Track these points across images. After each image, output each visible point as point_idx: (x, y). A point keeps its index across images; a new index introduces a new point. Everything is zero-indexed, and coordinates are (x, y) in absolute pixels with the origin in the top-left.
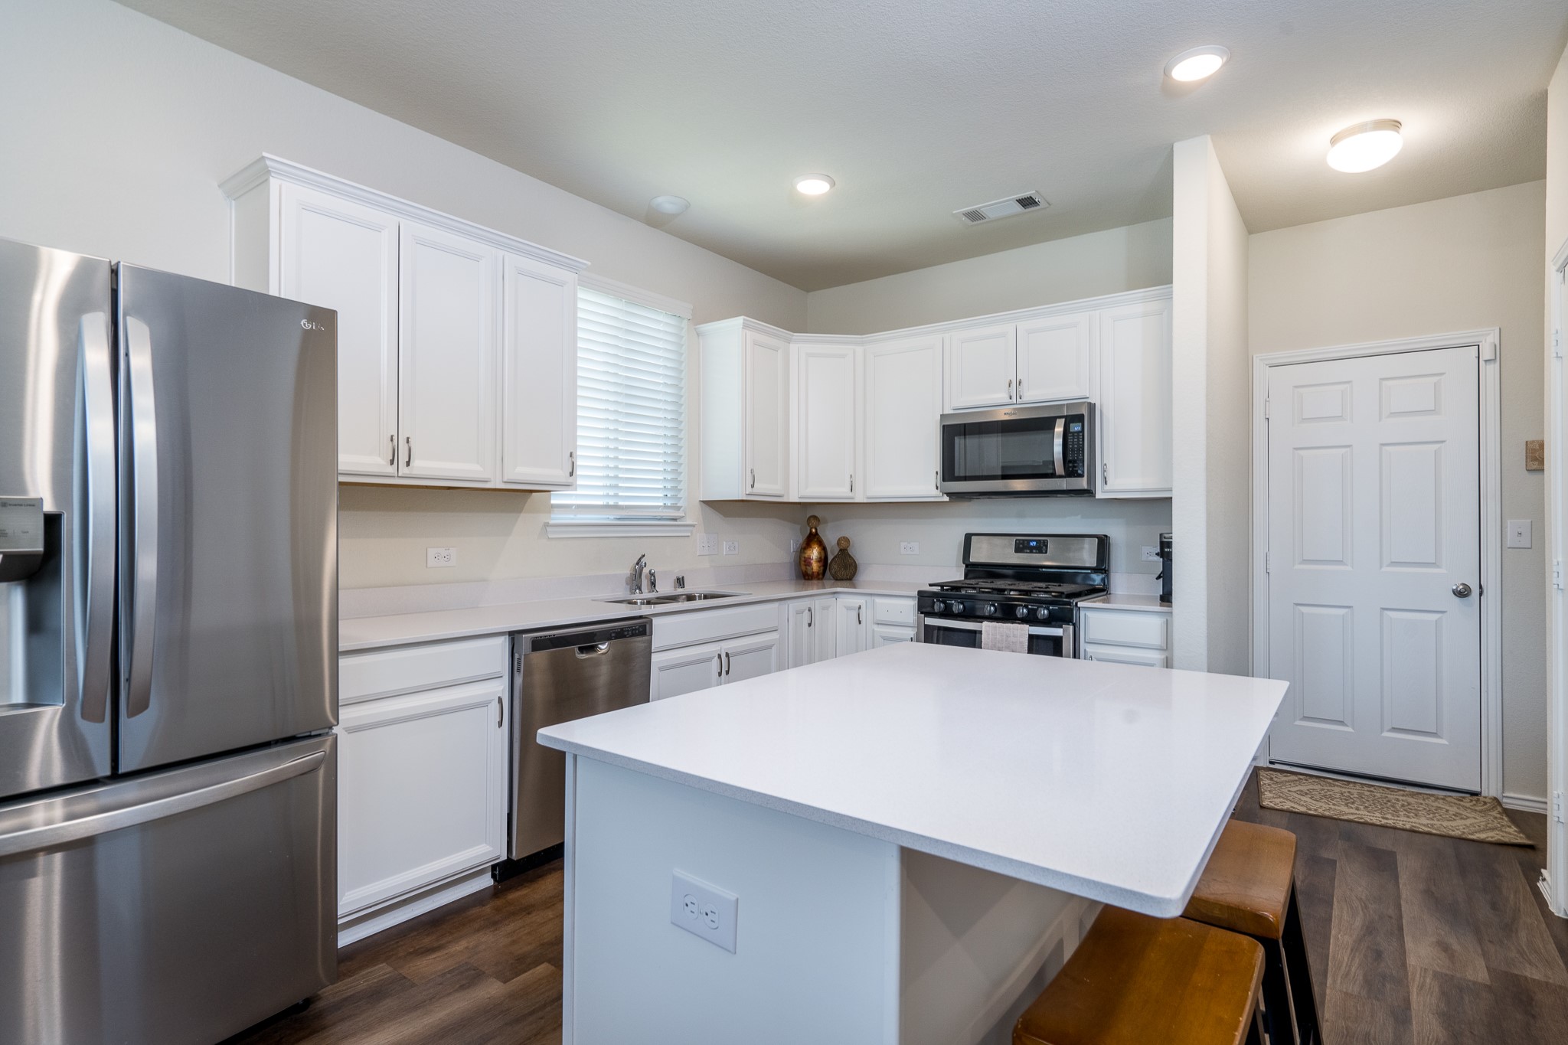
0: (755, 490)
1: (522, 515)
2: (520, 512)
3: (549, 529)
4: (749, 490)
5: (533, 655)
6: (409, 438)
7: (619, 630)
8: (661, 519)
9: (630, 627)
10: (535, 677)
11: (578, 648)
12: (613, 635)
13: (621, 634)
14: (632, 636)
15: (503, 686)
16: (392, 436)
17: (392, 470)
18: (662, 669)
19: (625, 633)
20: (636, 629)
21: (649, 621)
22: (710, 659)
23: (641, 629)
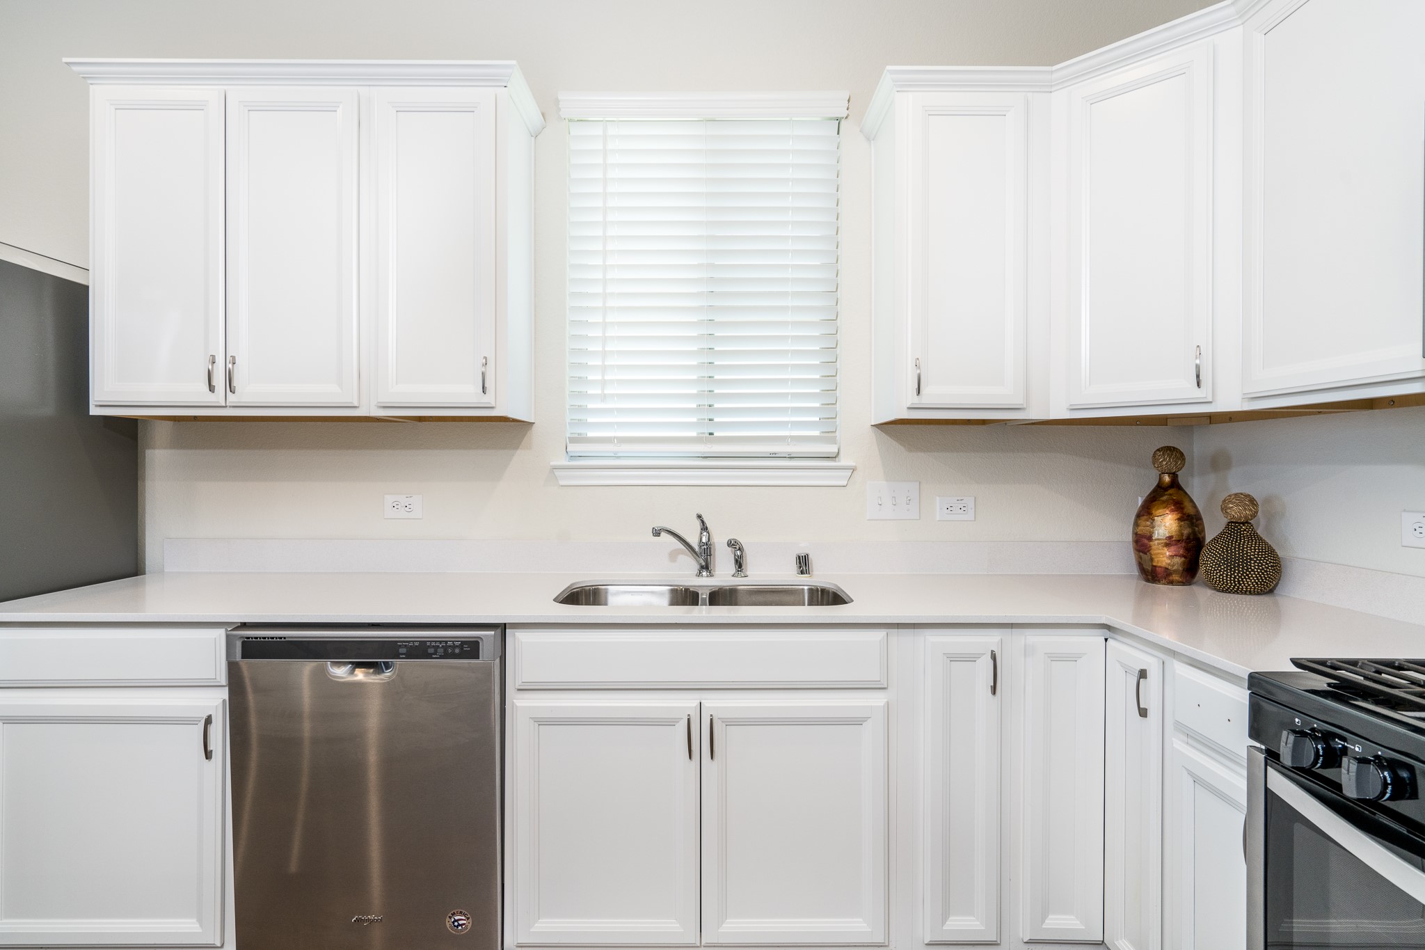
0: (926, 399)
1: (519, 452)
2: (517, 448)
3: (557, 473)
4: (912, 399)
5: (246, 665)
6: (233, 357)
7: (417, 644)
8: (791, 457)
9: (441, 642)
10: (251, 697)
11: (334, 664)
12: (403, 650)
13: (420, 651)
14: (446, 656)
15: (215, 701)
16: (213, 357)
17: (218, 397)
18: (542, 722)
19: (431, 651)
20: (454, 647)
21: (491, 636)
22: (671, 723)
23: (466, 648)
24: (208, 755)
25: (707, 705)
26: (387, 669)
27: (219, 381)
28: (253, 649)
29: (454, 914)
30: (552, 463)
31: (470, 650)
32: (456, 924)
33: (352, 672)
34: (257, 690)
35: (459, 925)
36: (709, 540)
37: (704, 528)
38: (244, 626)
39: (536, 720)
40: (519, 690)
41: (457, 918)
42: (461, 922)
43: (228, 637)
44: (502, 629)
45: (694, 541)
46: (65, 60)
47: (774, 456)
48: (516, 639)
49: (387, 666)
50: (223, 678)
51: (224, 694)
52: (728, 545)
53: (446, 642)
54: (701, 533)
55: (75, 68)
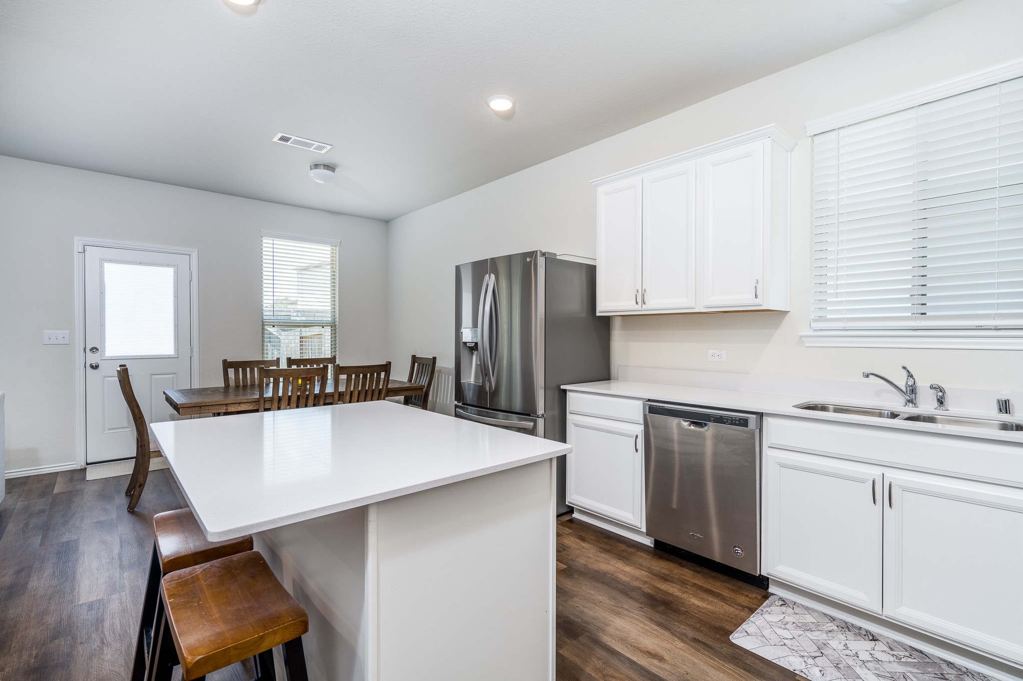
3: (804, 339)
5: (649, 416)
6: (645, 289)
7: (718, 417)
8: (997, 329)
9: (730, 417)
10: (651, 429)
11: (684, 420)
12: (712, 419)
13: (720, 420)
14: (732, 424)
15: (639, 429)
16: (638, 290)
17: (638, 307)
18: (782, 466)
19: (725, 421)
20: (736, 420)
21: (754, 417)
22: (862, 481)
23: (742, 422)
24: (637, 450)
25: (887, 475)
26: (705, 426)
27: (639, 301)
28: (653, 410)
29: (735, 546)
30: (800, 334)
31: (744, 423)
32: (737, 551)
33: (690, 426)
34: (654, 427)
35: (738, 553)
36: (914, 384)
37: (910, 376)
38: (649, 400)
39: (779, 464)
40: (769, 447)
41: (737, 549)
42: (739, 552)
43: (644, 404)
44: (760, 415)
45: (902, 384)
46: (590, 182)
47: (980, 328)
48: (768, 422)
49: (706, 425)
50: (642, 421)
51: (642, 427)
52: (931, 388)
53: (732, 417)
54: (908, 379)
55: (593, 184)
